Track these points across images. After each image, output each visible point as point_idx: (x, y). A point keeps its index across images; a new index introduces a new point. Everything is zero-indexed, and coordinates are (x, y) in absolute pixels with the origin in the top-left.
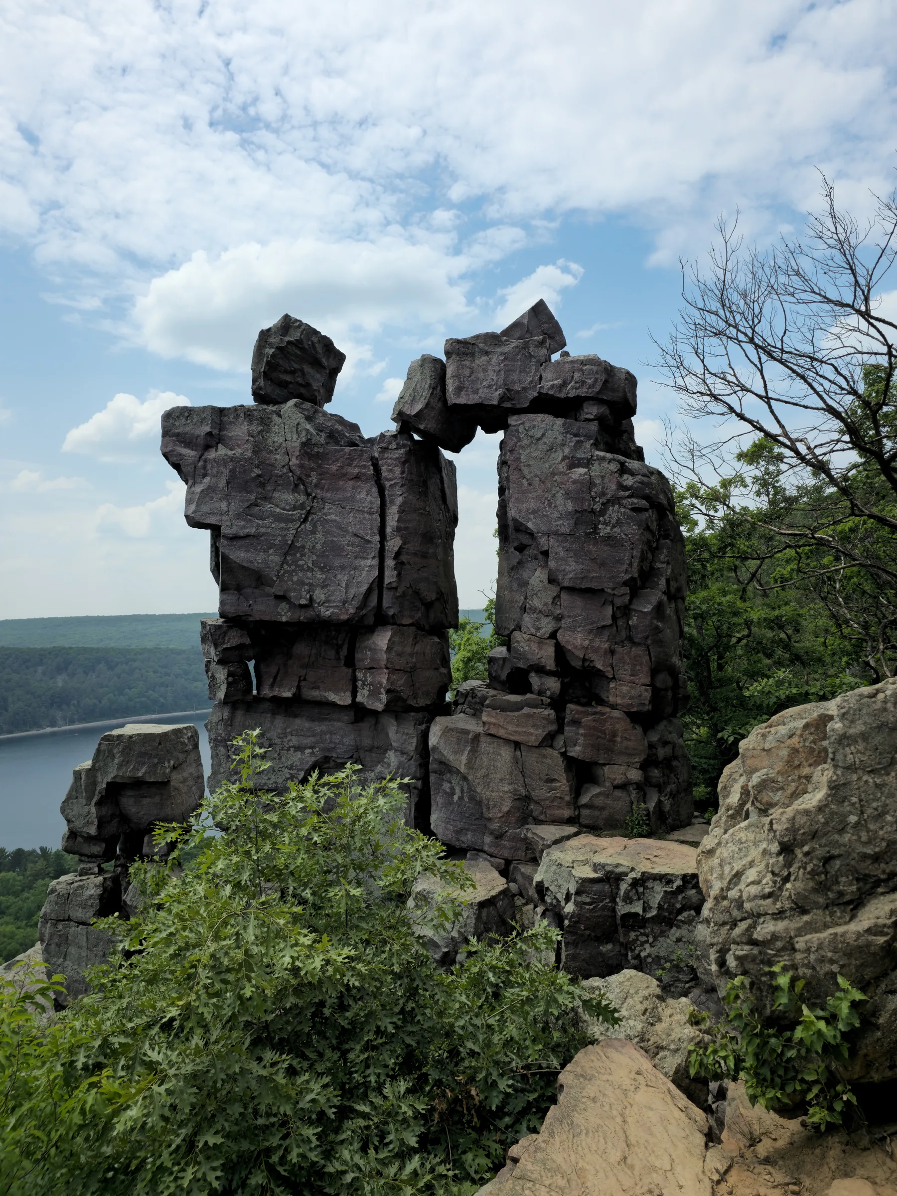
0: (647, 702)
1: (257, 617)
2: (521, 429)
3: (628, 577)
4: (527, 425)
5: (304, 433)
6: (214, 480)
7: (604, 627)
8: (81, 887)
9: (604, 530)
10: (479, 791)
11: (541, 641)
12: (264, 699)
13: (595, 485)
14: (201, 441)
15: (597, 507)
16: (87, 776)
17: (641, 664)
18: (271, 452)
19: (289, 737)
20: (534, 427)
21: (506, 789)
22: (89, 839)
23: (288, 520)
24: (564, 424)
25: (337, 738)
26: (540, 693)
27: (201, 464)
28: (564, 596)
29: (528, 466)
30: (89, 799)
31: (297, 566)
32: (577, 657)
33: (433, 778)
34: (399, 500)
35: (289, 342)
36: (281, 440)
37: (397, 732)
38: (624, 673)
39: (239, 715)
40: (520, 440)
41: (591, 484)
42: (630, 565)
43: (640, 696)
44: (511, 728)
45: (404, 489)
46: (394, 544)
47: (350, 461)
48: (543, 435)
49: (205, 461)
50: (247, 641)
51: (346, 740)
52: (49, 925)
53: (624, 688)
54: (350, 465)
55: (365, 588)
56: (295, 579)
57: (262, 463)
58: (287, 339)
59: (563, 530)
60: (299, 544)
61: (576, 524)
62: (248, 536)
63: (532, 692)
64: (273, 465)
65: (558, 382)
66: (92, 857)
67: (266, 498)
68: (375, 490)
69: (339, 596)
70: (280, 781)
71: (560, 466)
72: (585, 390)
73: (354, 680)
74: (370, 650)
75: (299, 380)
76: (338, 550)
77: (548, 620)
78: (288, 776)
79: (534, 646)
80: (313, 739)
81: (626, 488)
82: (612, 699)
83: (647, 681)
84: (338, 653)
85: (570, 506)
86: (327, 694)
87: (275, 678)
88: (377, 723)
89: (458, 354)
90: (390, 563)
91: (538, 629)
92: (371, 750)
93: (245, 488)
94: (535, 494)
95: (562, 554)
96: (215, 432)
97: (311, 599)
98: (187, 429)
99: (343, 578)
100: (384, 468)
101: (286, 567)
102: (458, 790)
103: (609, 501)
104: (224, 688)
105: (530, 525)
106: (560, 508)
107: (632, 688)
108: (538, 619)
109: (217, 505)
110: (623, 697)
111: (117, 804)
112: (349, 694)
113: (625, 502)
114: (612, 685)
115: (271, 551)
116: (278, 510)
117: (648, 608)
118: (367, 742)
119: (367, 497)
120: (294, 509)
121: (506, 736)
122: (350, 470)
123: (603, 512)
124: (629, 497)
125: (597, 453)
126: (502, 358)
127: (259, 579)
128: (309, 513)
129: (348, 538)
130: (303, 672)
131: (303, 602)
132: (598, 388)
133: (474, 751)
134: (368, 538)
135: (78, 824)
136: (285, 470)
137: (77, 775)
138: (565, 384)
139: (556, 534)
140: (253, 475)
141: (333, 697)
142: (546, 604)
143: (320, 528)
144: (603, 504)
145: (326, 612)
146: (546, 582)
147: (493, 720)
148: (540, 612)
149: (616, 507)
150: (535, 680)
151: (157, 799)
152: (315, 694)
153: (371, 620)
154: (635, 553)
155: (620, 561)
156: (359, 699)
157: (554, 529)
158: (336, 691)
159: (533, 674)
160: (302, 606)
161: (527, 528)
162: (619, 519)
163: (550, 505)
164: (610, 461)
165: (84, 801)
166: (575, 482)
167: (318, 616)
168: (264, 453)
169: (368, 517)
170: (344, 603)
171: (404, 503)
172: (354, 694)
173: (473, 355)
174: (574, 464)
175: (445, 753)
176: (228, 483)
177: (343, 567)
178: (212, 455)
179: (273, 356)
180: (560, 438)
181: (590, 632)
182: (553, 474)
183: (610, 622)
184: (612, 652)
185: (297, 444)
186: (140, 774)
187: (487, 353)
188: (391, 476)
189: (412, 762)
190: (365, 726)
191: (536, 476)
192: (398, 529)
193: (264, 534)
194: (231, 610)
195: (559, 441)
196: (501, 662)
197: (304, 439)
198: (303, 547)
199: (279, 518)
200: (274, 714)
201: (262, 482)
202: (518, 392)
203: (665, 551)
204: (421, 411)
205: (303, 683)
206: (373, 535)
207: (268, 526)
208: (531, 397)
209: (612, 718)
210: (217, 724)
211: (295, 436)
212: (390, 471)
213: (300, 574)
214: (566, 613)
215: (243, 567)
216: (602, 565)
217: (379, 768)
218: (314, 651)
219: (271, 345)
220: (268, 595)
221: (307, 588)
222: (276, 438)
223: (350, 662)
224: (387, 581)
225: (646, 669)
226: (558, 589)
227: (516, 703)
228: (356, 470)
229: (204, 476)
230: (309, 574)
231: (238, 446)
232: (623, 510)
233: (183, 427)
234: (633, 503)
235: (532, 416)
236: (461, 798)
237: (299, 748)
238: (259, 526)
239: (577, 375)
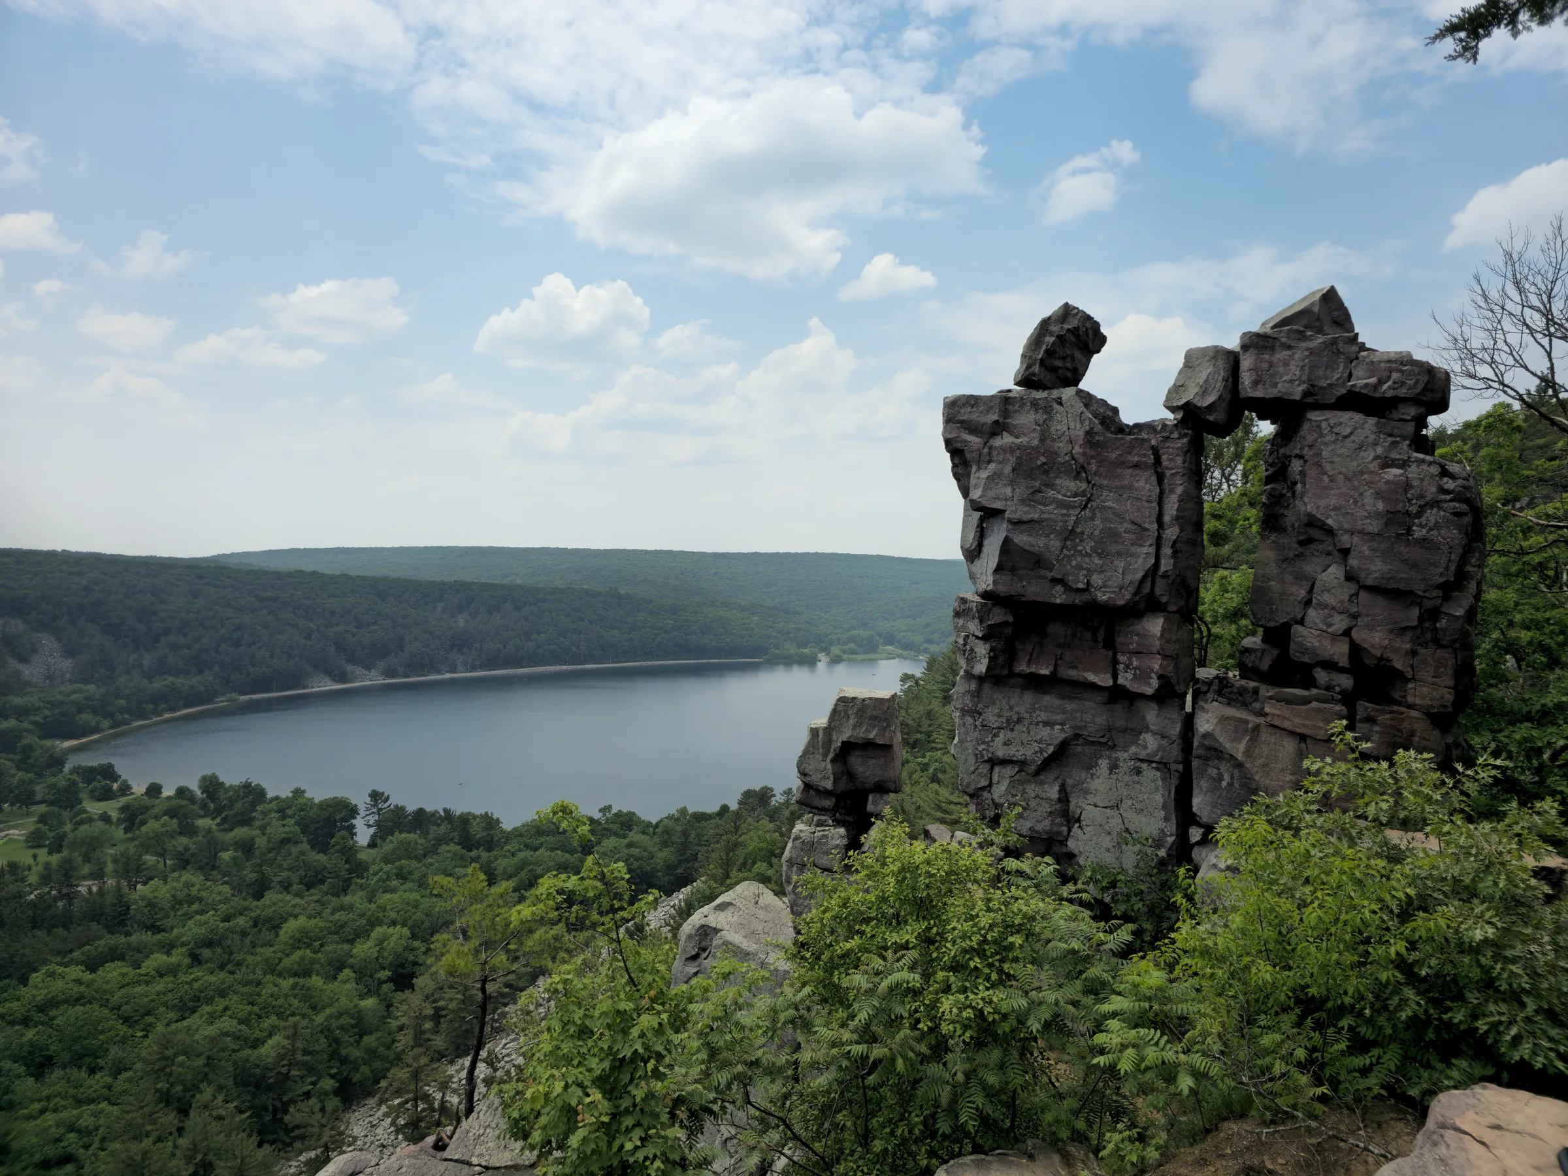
0: (1449, 704)
1: (1030, 597)
2: (1324, 425)
3: (1442, 580)
4: (1332, 422)
5: (1087, 423)
6: (999, 467)
7: (1407, 628)
8: (826, 837)
9: (1419, 533)
10: (1257, 778)
11: (1334, 637)
12: (1020, 675)
13: (1412, 487)
14: (987, 429)
15: (1413, 509)
16: (824, 733)
17: (1446, 667)
18: (1054, 440)
19: (1038, 713)
20: (1341, 423)
21: (1287, 779)
22: (826, 793)
23: (1069, 506)
24: (1377, 424)
25: (1087, 717)
26: (1328, 688)
27: (986, 450)
28: (1363, 595)
29: (1332, 462)
30: (825, 755)
31: (1076, 551)
32: (1373, 656)
33: (1195, 763)
34: (1179, 490)
35: (1069, 330)
36: (1065, 428)
37: (1158, 716)
38: (1426, 674)
39: (987, 687)
40: (1322, 435)
41: (1408, 486)
42: (1447, 568)
43: (1442, 698)
44: (1297, 721)
45: (1185, 478)
46: (1172, 533)
47: (1130, 449)
48: (1351, 433)
49: (990, 448)
50: (1011, 619)
51: (1098, 720)
52: (795, 868)
53: (1425, 690)
54: (1129, 453)
55: (1140, 575)
56: (1074, 563)
57: (1046, 451)
58: (1066, 326)
59: (1370, 529)
60: (1078, 530)
61: (1386, 524)
62: (1031, 521)
63: (1317, 687)
64: (1056, 453)
65: (1373, 380)
66: (822, 810)
67: (1050, 485)
68: (1154, 478)
69: (1115, 583)
70: (1029, 753)
71: (1371, 466)
72: (1404, 390)
73: (1115, 662)
74: (1138, 635)
75: (1069, 365)
76: (1114, 536)
77: (1342, 616)
78: (1037, 749)
79: (1327, 643)
80: (1063, 716)
81: (1448, 492)
82: (1410, 699)
83: (1452, 683)
84: (1094, 635)
85: (1380, 506)
86: (1086, 674)
87: (1031, 655)
88: (1131, 705)
89: (1257, 347)
90: (1167, 551)
91: (1330, 625)
92: (1125, 730)
93: (1030, 475)
94: (1337, 491)
95: (1367, 552)
96: (1001, 420)
97: (1088, 583)
98: (974, 416)
99: (1120, 565)
100: (1164, 457)
101: (1065, 551)
102: (1227, 777)
103: (1427, 503)
104: (985, 662)
105: (1330, 521)
106: (1368, 508)
107: (1434, 689)
108: (1331, 616)
109: (1003, 490)
110: (1423, 698)
111: (845, 763)
112: (1109, 676)
113: (1445, 505)
114: (1411, 685)
115: (1052, 536)
116: (1060, 497)
117: (1459, 612)
118: (1120, 723)
119: (1145, 484)
120: (1075, 495)
121: (1291, 728)
122: (1129, 458)
123: (1419, 515)
124: (1451, 501)
125: (1415, 454)
126: (1307, 353)
127: (1038, 561)
128: (1089, 500)
129: (1126, 525)
130: (1059, 652)
131: (1081, 586)
132: (1418, 390)
133: (1253, 741)
134: (1146, 525)
135: (815, 779)
136: (1067, 458)
137: (814, 732)
138: (1381, 382)
139: (1362, 532)
140: (1039, 463)
141: (1092, 677)
142: (1342, 601)
143: (1098, 515)
144: (1420, 506)
145: (1102, 597)
146: (1343, 579)
147: (1277, 712)
148: (1333, 608)
149: (1435, 510)
150: (1321, 676)
151: (882, 761)
152: (1072, 674)
153: (1142, 606)
154: (1453, 557)
155: (1435, 565)
156: (1121, 681)
157: (1359, 527)
158: (1096, 672)
159: (1319, 669)
160: (1079, 590)
161: (1325, 524)
162: (1437, 522)
163: (1356, 503)
164: (1430, 464)
165: (820, 758)
166: (1388, 482)
167: (1094, 600)
168: (1048, 441)
169: (1146, 505)
170: (1121, 588)
171: (1185, 492)
172: (1115, 677)
173: (1273, 348)
174: (1387, 464)
175: (1221, 740)
176: (1014, 470)
177: (1119, 554)
178: (997, 442)
179: (1054, 343)
180: (1373, 437)
181: (1392, 631)
182: (1362, 473)
183: (1415, 623)
184: (1414, 653)
185: (1081, 433)
186: (871, 736)
187: (1289, 347)
188: (1172, 465)
189: (1175, 745)
190: (1118, 707)
191: (1340, 473)
192: (1177, 518)
193: (1046, 520)
194: (1003, 589)
195: (1370, 440)
196: (1259, 654)
197: (1087, 428)
198: (1083, 533)
199: (1061, 505)
200: (1024, 688)
201: (1046, 469)
202: (1322, 388)
203: (1477, 555)
204: (1214, 403)
205: (1059, 662)
206: (1151, 523)
207: (1051, 512)
208: (1338, 394)
209: (1411, 718)
210: (964, 694)
211: (1078, 426)
212: (1171, 460)
213: (1079, 559)
214: (1364, 611)
215: (1025, 550)
216: (1415, 566)
217: (1133, 749)
218: (1069, 633)
219: (1051, 333)
220: (1044, 578)
221: (1084, 572)
222: (1059, 426)
223: (1110, 645)
224: (1163, 569)
225: (1450, 672)
226: (1356, 587)
227: (1303, 697)
228: (1136, 459)
229: (989, 462)
230: (1087, 559)
231: (1024, 434)
232: (1442, 513)
233: (966, 414)
234: (1455, 508)
235: (1339, 413)
236: (1231, 784)
237: (1048, 724)
238: (1042, 512)
239: (1395, 376)
